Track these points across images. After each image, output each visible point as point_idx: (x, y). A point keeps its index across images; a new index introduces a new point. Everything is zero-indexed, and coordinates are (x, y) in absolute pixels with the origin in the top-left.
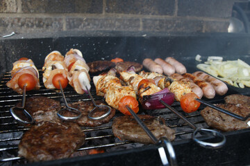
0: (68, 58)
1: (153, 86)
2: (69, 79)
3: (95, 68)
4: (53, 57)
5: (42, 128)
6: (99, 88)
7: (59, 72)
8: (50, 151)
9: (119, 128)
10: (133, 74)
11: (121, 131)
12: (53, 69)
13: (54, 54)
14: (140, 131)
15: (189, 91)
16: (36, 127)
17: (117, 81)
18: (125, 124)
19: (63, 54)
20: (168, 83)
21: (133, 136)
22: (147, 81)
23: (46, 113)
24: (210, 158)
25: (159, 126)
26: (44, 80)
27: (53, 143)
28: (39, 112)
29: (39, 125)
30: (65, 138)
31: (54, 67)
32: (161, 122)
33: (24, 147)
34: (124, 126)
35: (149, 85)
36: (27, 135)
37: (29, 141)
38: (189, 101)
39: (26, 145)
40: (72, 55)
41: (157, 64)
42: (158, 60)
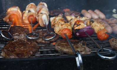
0: (39, 7)
1: (82, 24)
2: (37, 18)
3: (53, 13)
4: (30, 6)
5: (16, 42)
6: (52, 24)
7: (32, 14)
8: (17, 55)
9: (58, 45)
10: (73, 17)
11: (59, 47)
12: (29, 12)
13: (32, 5)
14: (70, 48)
15: (103, 28)
16: (13, 42)
17: (62, 20)
18: (62, 43)
19: (37, 5)
20: (92, 23)
21: (65, 50)
22: (79, 21)
23: (20, 35)
24: (108, 66)
25: (81, 46)
26: (24, 18)
27: (20, 50)
28: (16, 34)
29: (15, 41)
30: (27, 49)
31: (29, 11)
32: (83, 44)
33: (4, 51)
34: (61, 45)
35: (80, 23)
36: (7, 46)
37: (7, 49)
38: (102, 33)
39: (5, 50)
40: (41, 6)
41: (88, 13)
42: (90, 11)
